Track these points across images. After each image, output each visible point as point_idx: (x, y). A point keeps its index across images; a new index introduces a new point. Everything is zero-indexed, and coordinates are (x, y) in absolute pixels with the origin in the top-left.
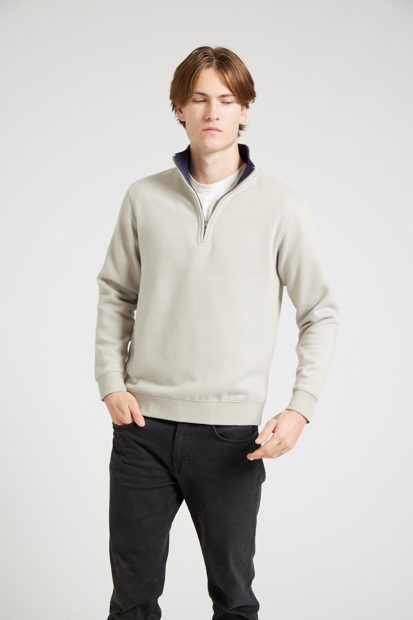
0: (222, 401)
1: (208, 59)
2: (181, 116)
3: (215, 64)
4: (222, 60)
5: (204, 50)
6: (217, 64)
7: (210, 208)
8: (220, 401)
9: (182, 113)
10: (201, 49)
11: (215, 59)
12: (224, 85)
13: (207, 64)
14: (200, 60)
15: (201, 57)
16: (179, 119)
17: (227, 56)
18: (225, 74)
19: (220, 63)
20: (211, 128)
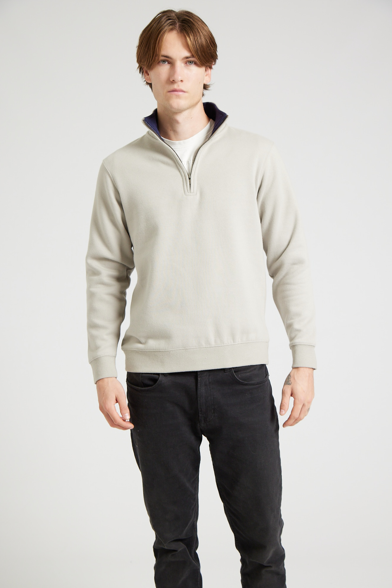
1: (171, 22)
2: (147, 77)
3: (178, 27)
4: (184, 23)
5: (167, 13)
7: (189, 161)
9: (148, 75)
10: (164, 13)
11: (178, 22)
12: (186, 49)
13: (171, 27)
14: (164, 24)
15: (165, 20)
16: (145, 81)
17: (189, 19)
18: (187, 36)
19: (183, 26)
20: (176, 89)
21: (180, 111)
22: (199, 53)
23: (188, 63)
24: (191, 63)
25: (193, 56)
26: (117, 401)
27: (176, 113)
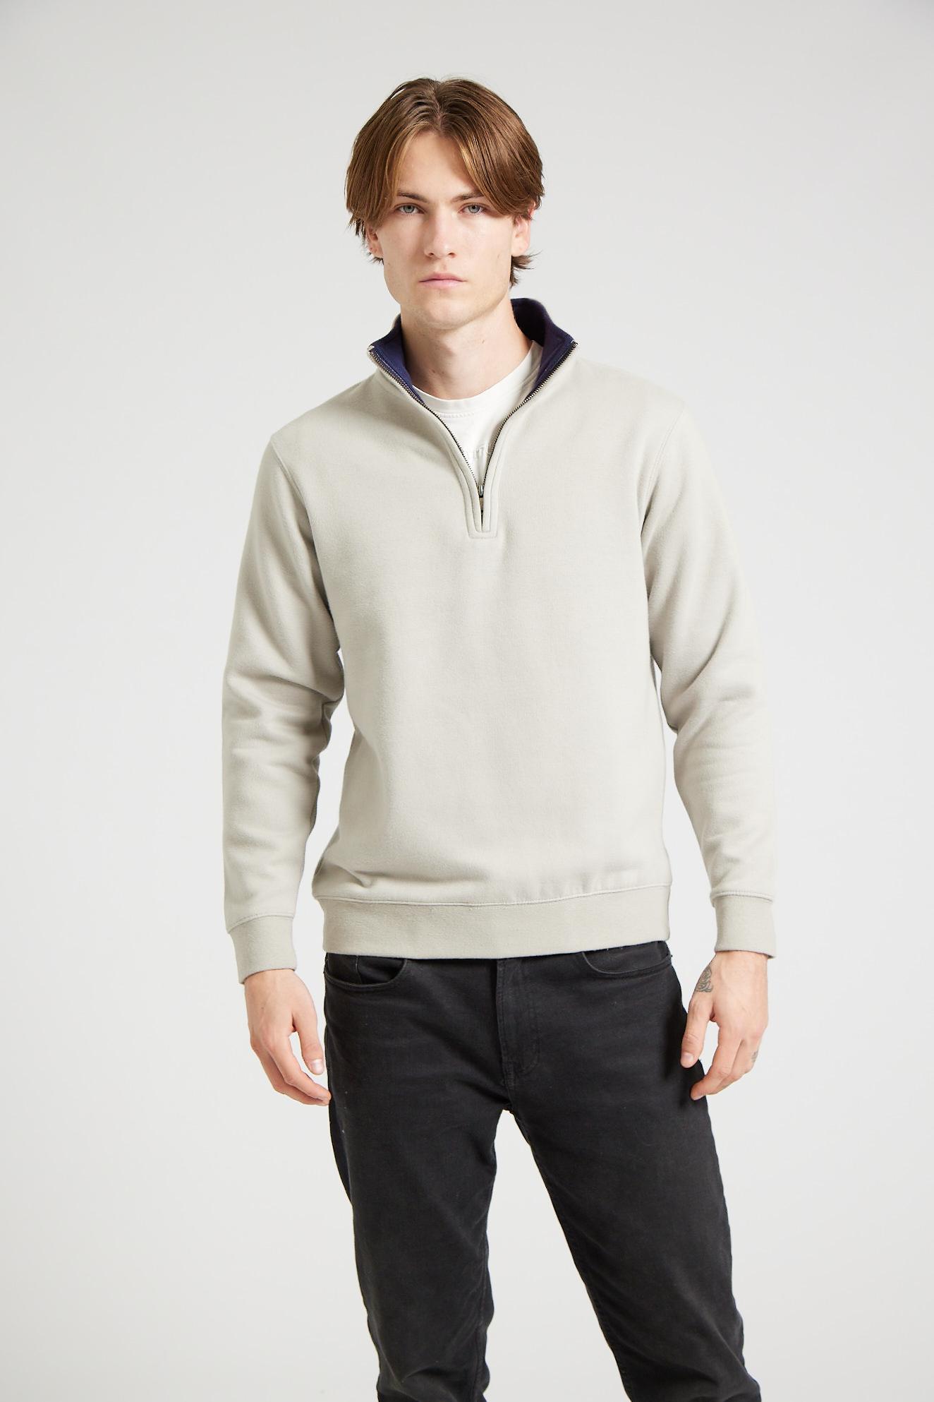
0: (591, 894)
1: (423, 112)
2: (374, 245)
3: (440, 123)
4: (455, 112)
5: (416, 88)
6: (443, 123)
7: (480, 450)
8: (585, 895)
9: (376, 238)
10: (410, 87)
11: (440, 110)
12: (460, 177)
13: (422, 123)
14: (406, 116)
15: (411, 106)
16: (370, 253)
17: (470, 100)
18: (461, 146)
19: (452, 119)
20: (438, 275)
21: (451, 327)
22: (494, 184)
23: (467, 210)
24: (475, 210)
25: (478, 193)
26: (295, 1029)
27: (445, 332)
